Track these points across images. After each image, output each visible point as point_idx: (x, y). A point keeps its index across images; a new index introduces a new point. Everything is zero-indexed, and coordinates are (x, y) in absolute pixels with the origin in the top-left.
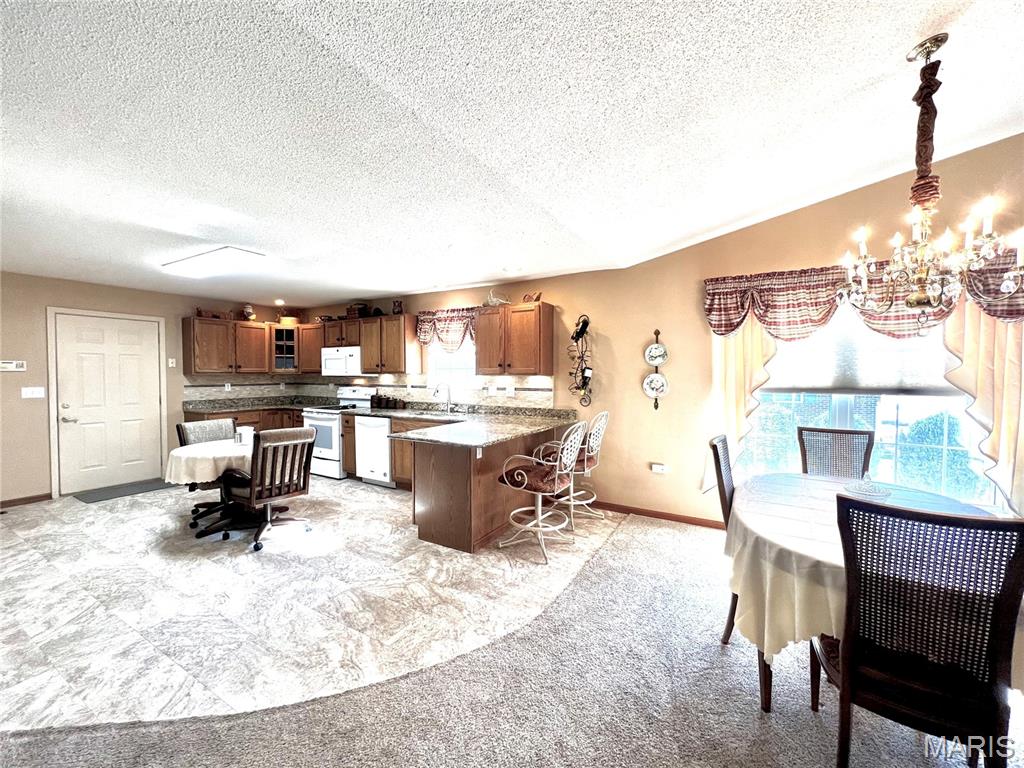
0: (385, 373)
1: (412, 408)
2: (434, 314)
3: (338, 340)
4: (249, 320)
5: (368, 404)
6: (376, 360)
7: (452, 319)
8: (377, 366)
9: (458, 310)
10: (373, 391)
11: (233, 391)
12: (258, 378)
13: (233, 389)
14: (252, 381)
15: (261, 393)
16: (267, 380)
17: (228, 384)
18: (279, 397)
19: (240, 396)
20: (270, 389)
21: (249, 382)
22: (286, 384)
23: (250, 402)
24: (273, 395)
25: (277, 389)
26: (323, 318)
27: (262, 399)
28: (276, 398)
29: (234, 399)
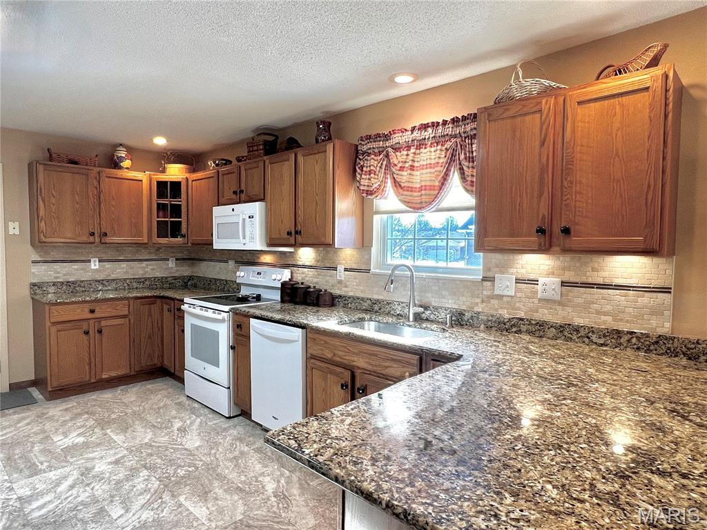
0: (303, 245)
1: (345, 306)
2: (387, 137)
3: (235, 193)
4: (121, 168)
5: (277, 296)
6: (288, 225)
7: (421, 144)
8: (289, 234)
9: (435, 125)
10: (286, 275)
11: (102, 268)
12: (138, 251)
13: (102, 266)
14: (129, 256)
15: (142, 272)
16: (150, 253)
17: (94, 259)
18: (166, 278)
19: (112, 275)
20: (155, 267)
21: (125, 257)
22: (177, 259)
23: (125, 285)
24: (158, 274)
25: (164, 267)
26: (217, 162)
27: (143, 280)
28: (162, 279)
29: (103, 280)
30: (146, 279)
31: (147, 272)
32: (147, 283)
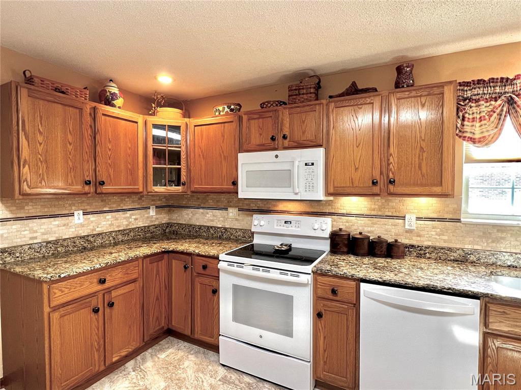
1: (421, 256)
3: (272, 139)
4: (113, 105)
10: (329, 224)
11: (86, 222)
12: (122, 200)
13: (85, 219)
14: (114, 206)
15: (127, 223)
16: (133, 202)
17: (78, 212)
18: (149, 227)
19: (97, 229)
20: (138, 216)
21: (110, 208)
22: (157, 207)
23: (111, 238)
24: (141, 224)
25: (146, 216)
26: (232, 107)
27: (128, 231)
28: (145, 229)
29: (88, 236)
30: (131, 230)
31: (130, 222)
32: (132, 234)
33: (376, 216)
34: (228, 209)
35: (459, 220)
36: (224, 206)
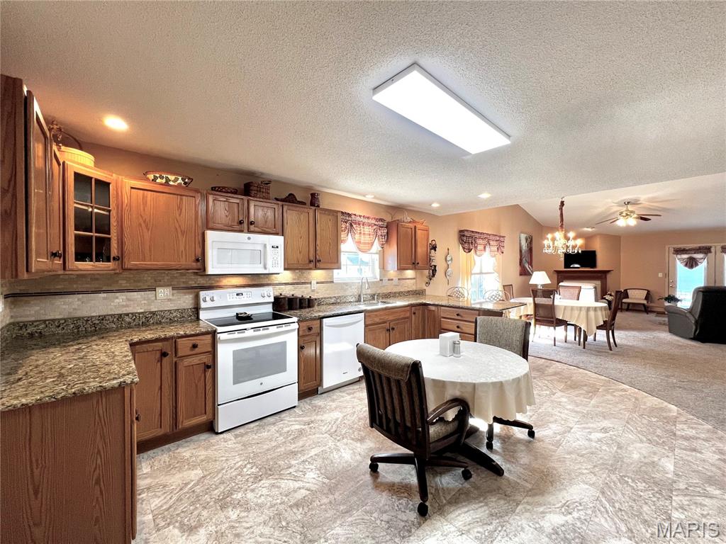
3: (240, 223)
7: (364, 224)
8: (310, 261)
33: (297, 284)
34: (157, 289)
35: (332, 282)
36: (149, 286)
